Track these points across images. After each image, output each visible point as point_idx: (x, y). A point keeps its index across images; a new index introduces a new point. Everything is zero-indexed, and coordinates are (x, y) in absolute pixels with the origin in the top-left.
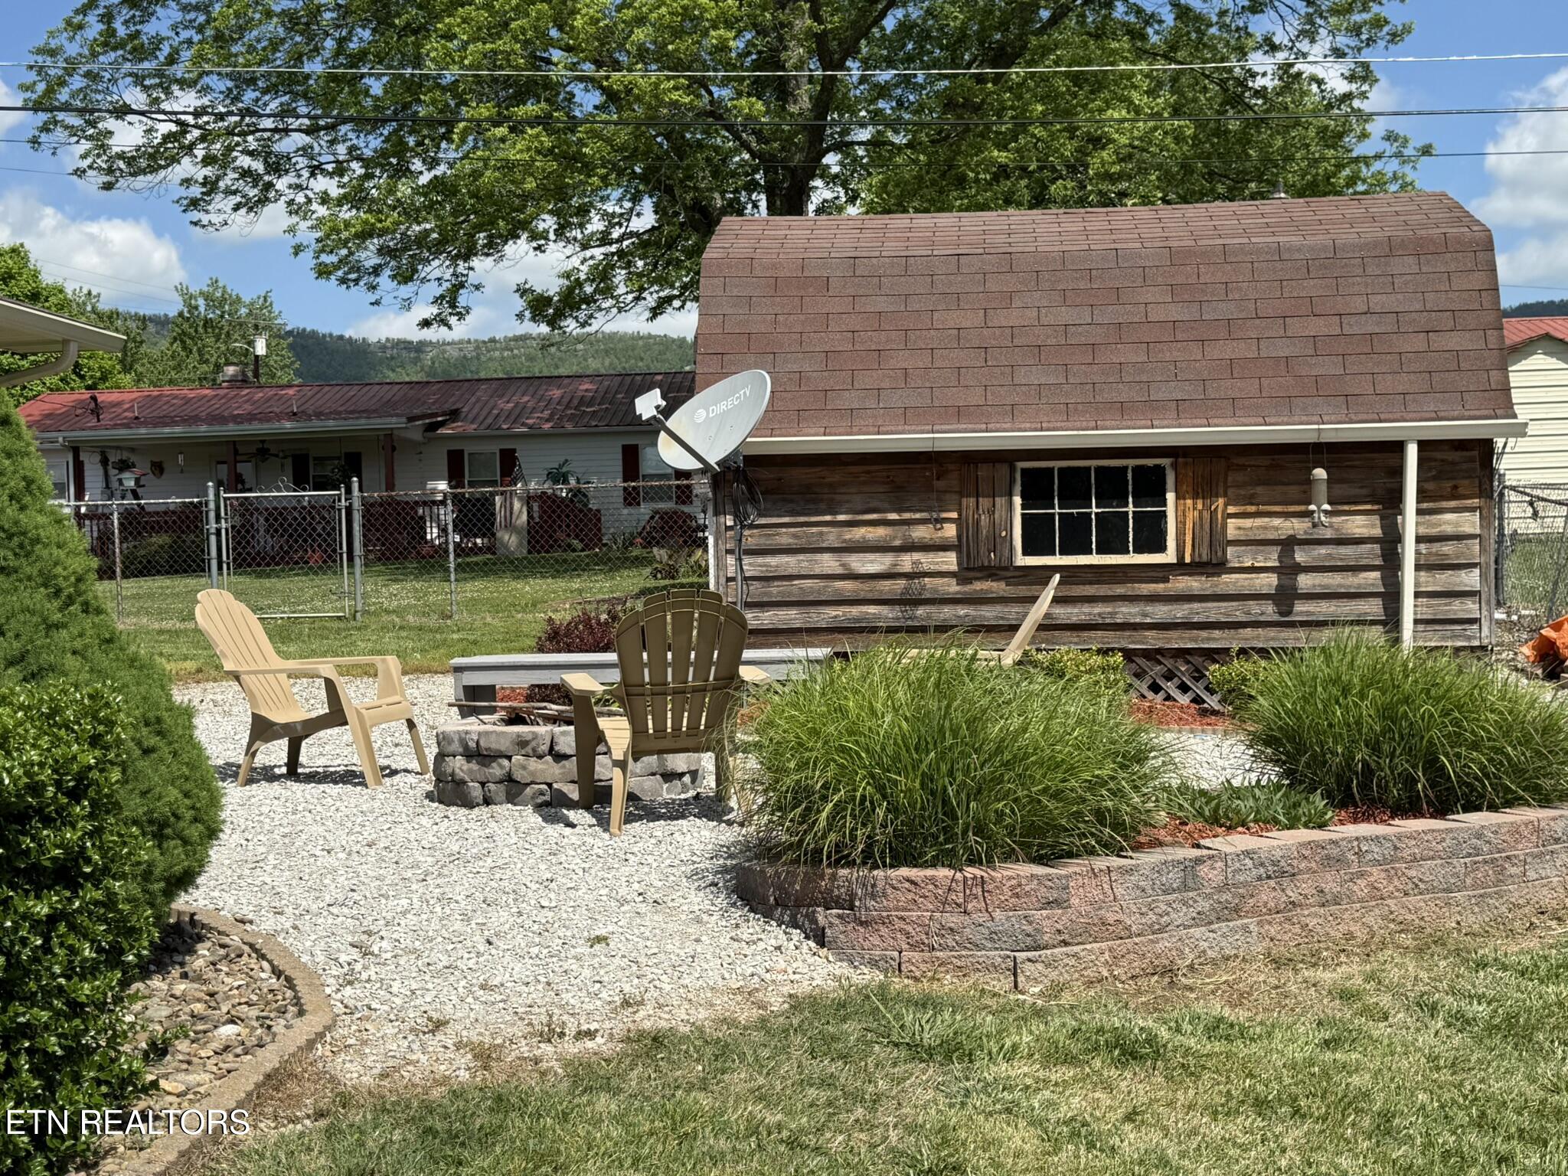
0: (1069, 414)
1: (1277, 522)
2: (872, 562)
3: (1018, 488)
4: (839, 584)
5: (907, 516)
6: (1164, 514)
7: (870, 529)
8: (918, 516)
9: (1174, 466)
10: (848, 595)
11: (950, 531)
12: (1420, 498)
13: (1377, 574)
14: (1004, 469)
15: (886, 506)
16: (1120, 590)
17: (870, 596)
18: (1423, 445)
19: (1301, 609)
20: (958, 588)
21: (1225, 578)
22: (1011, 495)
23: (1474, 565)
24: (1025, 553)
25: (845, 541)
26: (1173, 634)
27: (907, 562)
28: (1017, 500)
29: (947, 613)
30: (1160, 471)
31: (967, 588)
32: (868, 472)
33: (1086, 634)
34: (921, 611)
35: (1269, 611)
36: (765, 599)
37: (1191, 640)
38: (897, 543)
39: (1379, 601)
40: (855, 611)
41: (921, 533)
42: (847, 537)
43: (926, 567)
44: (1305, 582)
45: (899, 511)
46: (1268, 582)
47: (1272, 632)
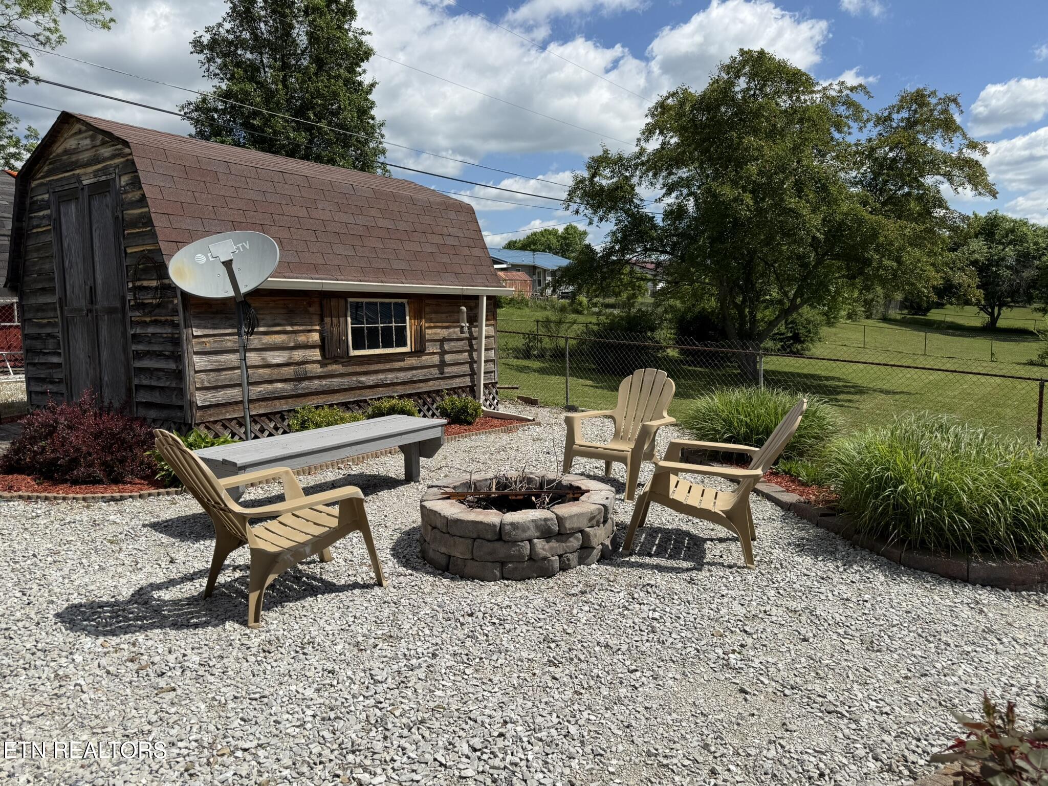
0: (364, 273)
1: (439, 331)
2: (278, 356)
3: (349, 313)
4: (261, 371)
5: (296, 328)
6: (405, 327)
7: (276, 336)
8: (301, 328)
9: (408, 303)
10: (266, 377)
11: (315, 337)
12: (487, 320)
13: (467, 354)
14: (342, 302)
15: (284, 322)
16: (388, 366)
17: (279, 377)
18: (489, 298)
19: (447, 370)
20: (321, 370)
21: (424, 358)
22: (346, 317)
23: (492, 349)
24: (354, 349)
25: (263, 344)
26: (407, 386)
27: (298, 355)
28: (349, 319)
29: (316, 384)
30: (402, 305)
31: (325, 369)
32: (274, 301)
33: (375, 390)
34: (304, 384)
35: (435, 371)
36: (220, 384)
37: (414, 389)
38: (292, 344)
39: (468, 366)
40: (270, 387)
41: (302, 338)
42: (264, 341)
43: (309, 358)
44: (448, 358)
45: (292, 325)
46: (436, 359)
47: (437, 382)
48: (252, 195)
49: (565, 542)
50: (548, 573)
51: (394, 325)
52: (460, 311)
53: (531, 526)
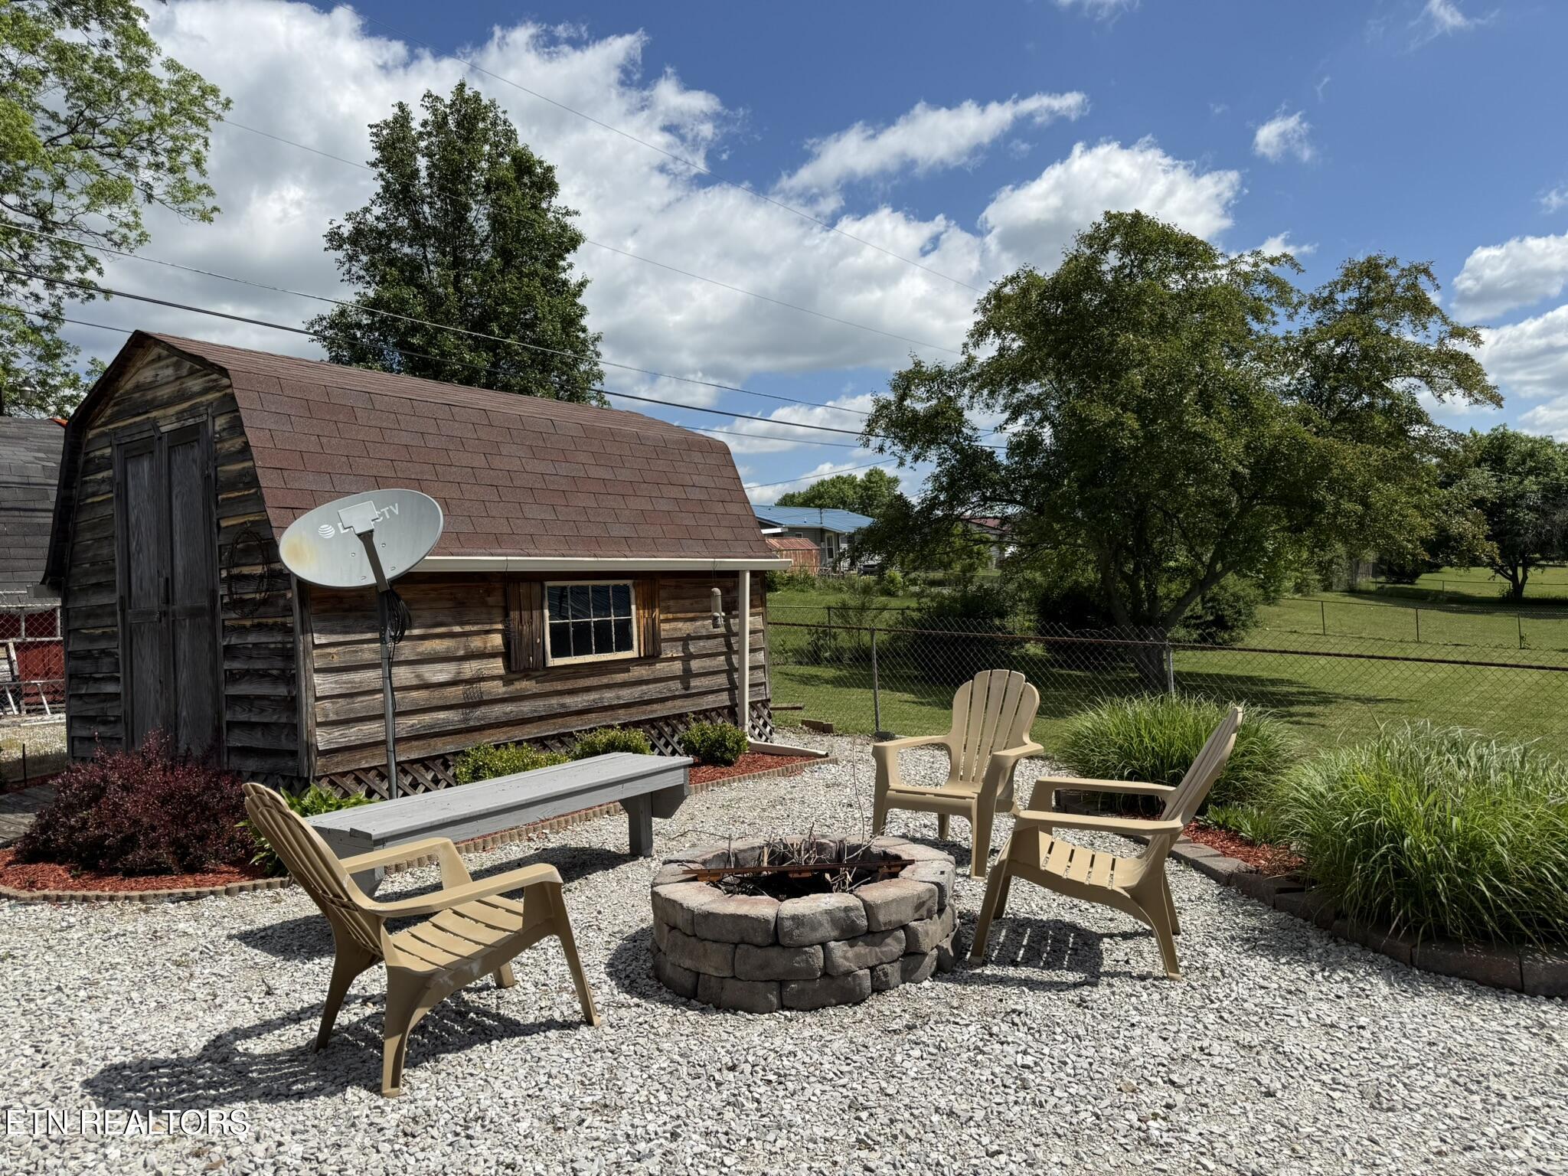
0: (569, 543)
1: (680, 625)
2: (441, 671)
3: (546, 604)
4: (414, 694)
5: (468, 628)
6: (630, 621)
7: (437, 641)
8: (475, 628)
9: (634, 586)
10: (423, 704)
11: (497, 640)
12: (752, 606)
13: (722, 658)
14: (537, 588)
15: (450, 620)
16: (605, 680)
17: (441, 703)
19: (694, 682)
20: (504, 689)
21: (658, 666)
22: (542, 609)
23: (760, 649)
24: (554, 655)
25: (419, 654)
26: (633, 710)
27: (470, 669)
28: (547, 612)
29: (498, 711)
30: (626, 588)
31: (511, 688)
32: (435, 590)
33: (585, 717)
34: (479, 712)
35: (676, 686)
36: (352, 716)
37: (644, 713)
38: (461, 653)
39: (724, 675)
40: (427, 718)
41: (476, 643)
42: (420, 650)
43: (486, 673)
44: (695, 665)
45: (461, 624)
46: (677, 667)
47: (678, 703)
48: (405, 438)
49: (879, 944)
50: (854, 998)
51: (613, 618)
52: (711, 595)
53: (825, 920)
